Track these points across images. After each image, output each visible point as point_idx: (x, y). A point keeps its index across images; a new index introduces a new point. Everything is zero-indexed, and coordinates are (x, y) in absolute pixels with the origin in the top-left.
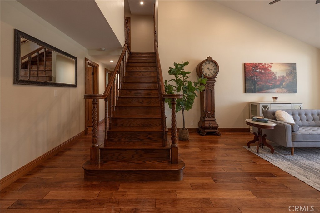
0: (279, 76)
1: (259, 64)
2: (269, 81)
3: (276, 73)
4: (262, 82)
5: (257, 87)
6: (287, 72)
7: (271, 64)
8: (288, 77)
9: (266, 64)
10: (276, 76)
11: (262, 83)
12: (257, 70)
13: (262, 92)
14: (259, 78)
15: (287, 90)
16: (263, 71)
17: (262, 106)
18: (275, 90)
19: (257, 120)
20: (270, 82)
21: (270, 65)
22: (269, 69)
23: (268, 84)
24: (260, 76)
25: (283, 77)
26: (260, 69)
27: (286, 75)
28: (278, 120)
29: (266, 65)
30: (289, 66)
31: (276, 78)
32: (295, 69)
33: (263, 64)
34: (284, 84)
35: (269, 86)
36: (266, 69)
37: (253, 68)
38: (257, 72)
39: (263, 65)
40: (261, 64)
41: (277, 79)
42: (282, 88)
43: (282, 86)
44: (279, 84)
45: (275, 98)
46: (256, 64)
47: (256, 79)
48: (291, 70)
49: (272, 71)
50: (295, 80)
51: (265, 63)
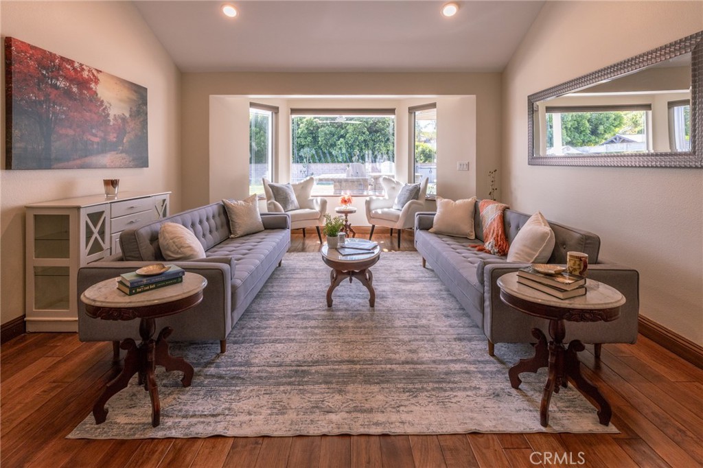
0: (115, 115)
1: (62, 59)
2: (92, 128)
3: (108, 105)
4: (70, 127)
5: (57, 145)
6: (131, 108)
7: (99, 71)
8: (134, 122)
9: (84, 67)
10: (108, 115)
11: (71, 132)
12: (58, 80)
13: (71, 163)
14: (64, 113)
15: (131, 158)
16: (75, 89)
17: (88, 215)
18: (106, 159)
19: (146, 285)
20: (94, 131)
21: (94, 75)
22: (93, 85)
23: (89, 137)
24: (67, 106)
25: (124, 119)
26: (66, 78)
27: (130, 115)
28: (179, 256)
29: (83, 70)
30: (136, 92)
31: (109, 121)
32: (146, 104)
33: (76, 65)
34: (125, 140)
35: (92, 144)
36: (84, 84)
37: (44, 68)
38: (55, 87)
39: (75, 69)
40: (71, 62)
41: (111, 124)
42: (121, 153)
43: (121, 148)
44: (115, 140)
45: (113, 183)
46: (52, 57)
47: (53, 113)
48: (139, 105)
49: (99, 96)
50: (145, 131)
51: (83, 63)
